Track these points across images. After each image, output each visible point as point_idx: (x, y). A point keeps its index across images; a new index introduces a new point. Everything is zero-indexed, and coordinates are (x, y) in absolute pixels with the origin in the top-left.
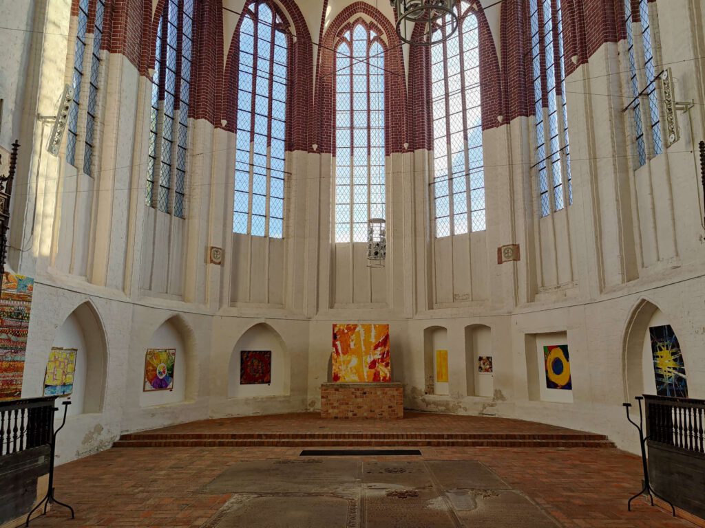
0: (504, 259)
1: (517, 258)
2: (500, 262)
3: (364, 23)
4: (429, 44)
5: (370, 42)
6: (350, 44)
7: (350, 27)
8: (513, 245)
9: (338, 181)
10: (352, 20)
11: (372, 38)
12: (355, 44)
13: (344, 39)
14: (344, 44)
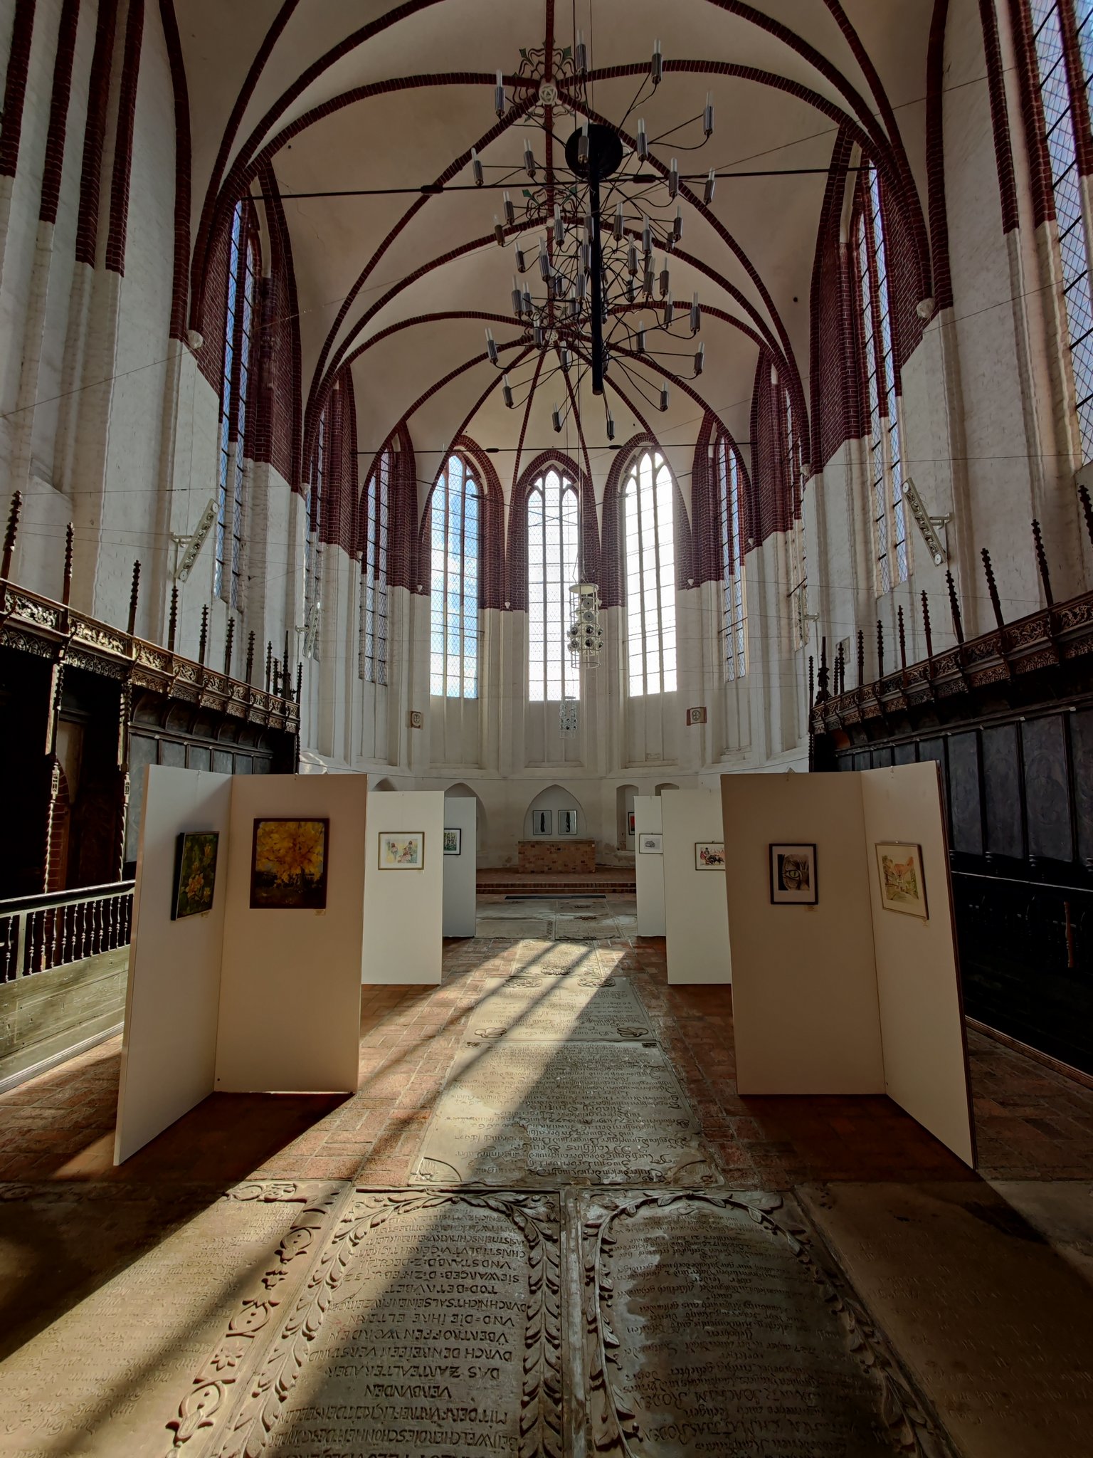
3: (556, 470)
4: (623, 496)
5: (562, 492)
6: (543, 494)
7: (543, 474)
9: (531, 638)
10: (544, 467)
11: (564, 487)
12: (548, 493)
13: (537, 488)
14: (536, 492)
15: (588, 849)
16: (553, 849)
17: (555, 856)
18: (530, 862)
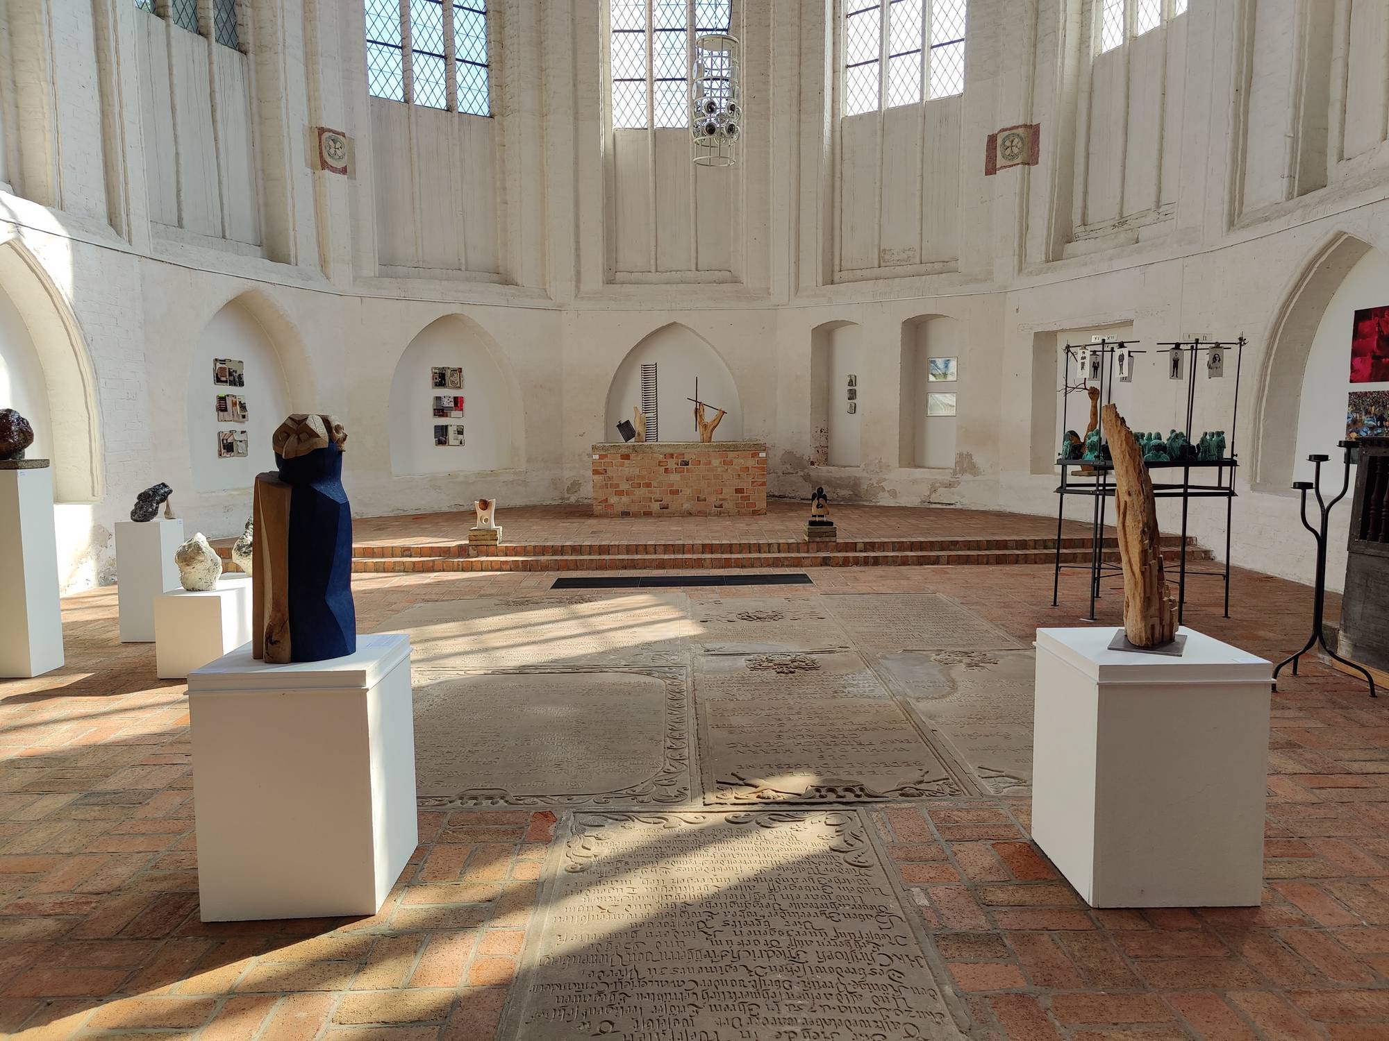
0: (1000, 161)
1: (1032, 159)
2: (991, 169)
8: (1025, 126)
15: (751, 463)
16: (672, 464)
17: (675, 478)
18: (620, 493)
